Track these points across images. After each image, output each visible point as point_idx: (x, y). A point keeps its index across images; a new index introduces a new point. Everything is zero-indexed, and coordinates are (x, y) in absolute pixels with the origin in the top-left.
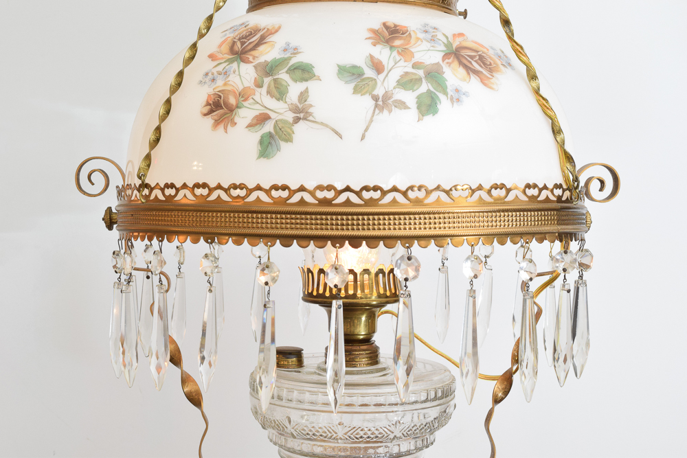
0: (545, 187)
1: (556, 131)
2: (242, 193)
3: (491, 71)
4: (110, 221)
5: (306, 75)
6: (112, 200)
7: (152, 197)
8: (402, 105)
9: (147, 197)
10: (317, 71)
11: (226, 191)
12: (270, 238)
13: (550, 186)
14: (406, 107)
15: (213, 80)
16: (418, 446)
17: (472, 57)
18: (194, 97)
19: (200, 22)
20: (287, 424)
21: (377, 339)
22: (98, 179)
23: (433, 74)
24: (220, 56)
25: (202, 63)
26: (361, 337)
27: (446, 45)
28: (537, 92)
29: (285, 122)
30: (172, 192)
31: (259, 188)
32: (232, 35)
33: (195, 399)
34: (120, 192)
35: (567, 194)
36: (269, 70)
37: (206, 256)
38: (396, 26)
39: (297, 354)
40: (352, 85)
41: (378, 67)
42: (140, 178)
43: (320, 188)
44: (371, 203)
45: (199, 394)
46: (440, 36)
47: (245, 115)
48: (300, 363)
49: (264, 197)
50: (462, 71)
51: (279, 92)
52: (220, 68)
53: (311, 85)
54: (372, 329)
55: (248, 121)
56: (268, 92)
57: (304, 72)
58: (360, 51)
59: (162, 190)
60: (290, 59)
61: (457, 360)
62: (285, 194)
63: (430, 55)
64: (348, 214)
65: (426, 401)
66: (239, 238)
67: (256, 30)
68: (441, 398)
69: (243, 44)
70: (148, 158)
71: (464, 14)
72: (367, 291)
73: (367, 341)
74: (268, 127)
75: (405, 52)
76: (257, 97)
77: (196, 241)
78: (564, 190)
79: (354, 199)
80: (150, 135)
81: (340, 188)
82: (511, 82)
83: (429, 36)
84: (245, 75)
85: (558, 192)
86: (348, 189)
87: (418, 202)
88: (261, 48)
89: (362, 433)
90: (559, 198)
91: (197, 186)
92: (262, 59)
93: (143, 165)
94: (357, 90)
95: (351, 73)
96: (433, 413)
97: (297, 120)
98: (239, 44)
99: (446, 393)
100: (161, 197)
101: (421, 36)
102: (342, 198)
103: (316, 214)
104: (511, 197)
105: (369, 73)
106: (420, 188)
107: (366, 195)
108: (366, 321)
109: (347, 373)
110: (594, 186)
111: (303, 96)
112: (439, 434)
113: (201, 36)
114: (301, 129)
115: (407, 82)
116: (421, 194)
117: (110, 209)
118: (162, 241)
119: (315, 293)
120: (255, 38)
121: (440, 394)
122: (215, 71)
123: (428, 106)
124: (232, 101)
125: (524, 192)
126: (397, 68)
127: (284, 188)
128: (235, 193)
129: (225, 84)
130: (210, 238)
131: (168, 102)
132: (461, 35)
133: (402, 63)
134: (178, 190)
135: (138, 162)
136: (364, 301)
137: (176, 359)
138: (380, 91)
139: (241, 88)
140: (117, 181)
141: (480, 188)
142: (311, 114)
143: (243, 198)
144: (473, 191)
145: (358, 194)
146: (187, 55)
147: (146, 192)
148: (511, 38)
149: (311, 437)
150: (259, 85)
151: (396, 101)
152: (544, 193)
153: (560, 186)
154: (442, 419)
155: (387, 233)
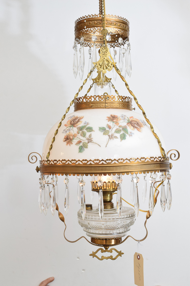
0: (156, 158)
1: (159, 142)
2: (75, 162)
3: (140, 127)
4: (38, 170)
5: (91, 130)
6: (38, 164)
7: (50, 163)
8: (116, 137)
9: (49, 163)
10: (93, 129)
11: (70, 161)
12: (82, 174)
13: (157, 157)
14: (117, 138)
15: (66, 132)
16: (125, 231)
17: (135, 123)
18: (61, 136)
19: (62, 116)
20: (88, 225)
21: (113, 201)
22: (34, 158)
23: (125, 129)
24: (68, 125)
25: (63, 127)
26: (108, 201)
27: (128, 120)
28: (153, 132)
29: (86, 143)
30: (56, 162)
31: (79, 160)
32: (71, 119)
33: (62, 219)
34: (41, 162)
35: (163, 159)
36: (81, 129)
37: (66, 179)
38: (114, 116)
39: (91, 206)
40: (103, 132)
41: (110, 127)
42: (47, 158)
43: (95, 160)
44: (108, 164)
45: (63, 218)
46: (126, 118)
47: (75, 141)
48: (91, 209)
49: (81, 163)
50: (132, 127)
51: (84, 135)
52: (68, 128)
53: (92, 133)
54: (111, 198)
55: (76, 143)
56: (81, 135)
57: (90, 129)
58: (105, 123)
59: (53, 162)
60: (86, 126)
61: (134, 205)
62: (86, 162)
63: (123, 123)
64: (103, 167)
65: (127, 218)
66: (74, 174)
67: (77, 118)
68: (131, 217)
69: (74, 122)
70: (49, 153)
71: (134, 109)
72: (109, 188)
73: (110, 201)
74: (81, 144)
75: (117, 123)
76: (78, 136)
78: (161, 158)
79: (104, 163)
80: (49, 147)
81: (100, 160)
82: (146, 129)
83: (123, 118)
84: (74, 130)
85: (160, 159)
86: (103, 160)
87: (121, 163)
88: (79, 123)
89: (109, 227)
90: (160, 161)
91: (63, 160)
92: (79, 126)
93: (48, 155)
94: (104, 134)
95: (102, 129)
96: (128, 221)
97: (89, 142)
98: (72, 122)
99: (132, 216)
100: (53, 163)
101: (121, 118)
102: (101, 163)
103: (94, 167)
104: (146, 161)
105: (107, 129)
106: (122, 159)
107: (107, 162)
109: (104, 211)
110: (173, 156)
111: (90, 136)
112: (131, 227)
113: (62, 120)
114: (89, 144)
115: (117, 131)
116: (122, 161)
117: (38, 166)
118: (53, 175)
119: (95, 189)
120: (77, 120)
121: (130, 216)
122: (66, 129)
123: (123, 137)
124: (71, 137)
125: (150, 159)
126: (115, 127)
127: (86, 160)
128: (73, 162)
129: (69, 133)
130: (67, 174)
131: (54, 138)
132: (132, 117)
133: (116, 126)
134: (57, 162)
135: (47, 154)
136: (109, 190)
137: (57, 209)
138: (110, 134)
139: (74, 134)
140: (39, 159)
141: (138, 159)
142: (92, 141)
143: (75, 163)
144: (136, 160)
145: (105, 161)
146: (59, 125)
147: (49, 162)
148: (146, 118)
149: (96, 228)
150: (78, 133)
151: (114, 136)
152: (156, 159)
153: (160, 157)
154: (132, 223)
155: (113, 171)
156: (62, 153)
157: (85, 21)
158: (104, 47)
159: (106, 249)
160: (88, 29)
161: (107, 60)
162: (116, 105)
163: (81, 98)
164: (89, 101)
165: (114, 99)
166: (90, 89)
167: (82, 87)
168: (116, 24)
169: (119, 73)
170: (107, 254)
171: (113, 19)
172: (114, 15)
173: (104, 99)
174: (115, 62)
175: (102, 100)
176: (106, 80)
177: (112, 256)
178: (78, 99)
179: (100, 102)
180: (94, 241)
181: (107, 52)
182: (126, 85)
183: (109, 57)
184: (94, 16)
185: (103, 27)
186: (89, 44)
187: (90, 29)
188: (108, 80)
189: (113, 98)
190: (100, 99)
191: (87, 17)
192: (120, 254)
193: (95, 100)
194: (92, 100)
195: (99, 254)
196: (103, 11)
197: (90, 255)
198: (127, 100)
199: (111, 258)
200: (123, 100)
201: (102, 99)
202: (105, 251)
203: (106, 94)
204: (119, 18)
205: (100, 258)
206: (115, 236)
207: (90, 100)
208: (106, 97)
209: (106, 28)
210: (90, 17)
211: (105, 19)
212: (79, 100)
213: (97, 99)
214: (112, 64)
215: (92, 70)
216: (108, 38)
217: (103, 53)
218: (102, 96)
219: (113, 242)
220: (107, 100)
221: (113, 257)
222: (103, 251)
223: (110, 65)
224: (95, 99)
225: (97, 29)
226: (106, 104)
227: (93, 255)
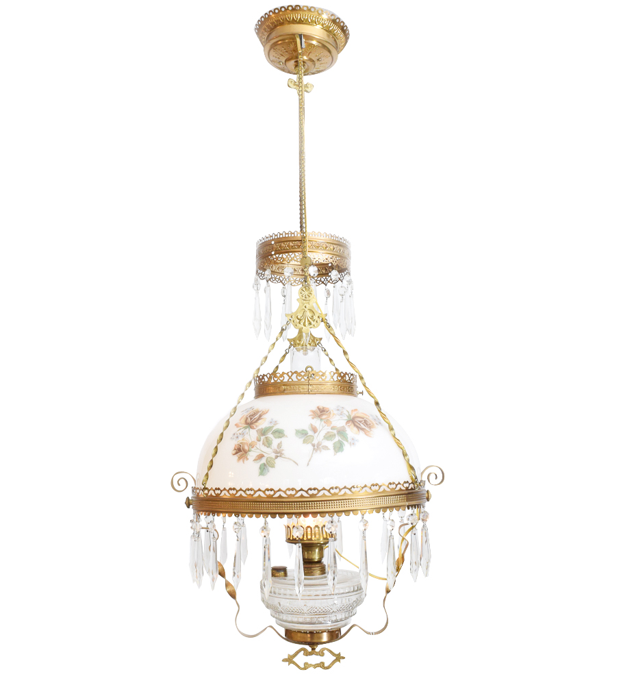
0: (399, 483)
1: (405, 455)
2: (252, 492)
3: (370, 428)
4: (188, 504)
5: (281, 435)
6: (189, 494)
7: (209, 494)
8: (326, 448)
9: (207, 494)
10: (285, 433)
11: (244, 491)
12: (265, 514)
13: (402, 483)
14: (329, 449)
15: (237, 437)
16: (347, 616)
17: (360, 422)
18: (228, 446)
19: (231, 409)
20: (279, 606)
21: (325, 561)
22: (182, 482)
23: (341, 432)
24: (241, 425)
25: (232, 429)
26: (316, 560)
27: (348, 417)
28: (394, 436)
29: (271, 458)
30: (219, 492)
31: (259, 490)
32: (246, 414)
33: (233, 595)
34: (194, 489)
35: (412, 486)
36: (263, 432)
37: (235, 523)
38: (323, 408)
39: (284, 570)
40: (303, 439)
41: (315, 430)
42: (203, 485)
43: (289, 489)
44: (312, 496)
45: (234, 592)
46: (345, 412)
47: (252, 455)
48: (286, 575)
49: (263, 495)
50: (355, 429)
51: (268, 443)
52: (240, 431)
53: (283, 440)
54: (321, 556)
55: (254, 458)
56: (263, 444)
57: (279, 433)
58: (306, 422)
59: (214, 491)
60: (273, 427)
62: (272, 493)
63: (339, 422)
64: (302, 502)
65: (349, 592)
66: (251, 514)
67: (258, 412)
68: (356, 591)
69: (251, 419)
70: (207, 475)
71: (362, 393)
72: (317, 536)
73: (319, 562)
74: (263, 461)
75: (327, 422)
76: (258, 446)
77: (230, 516)
78: (410, 484)
79: (305, 494)
80: (208, 464)
81: (298, 489)
82: (380, 432)
83: (339, 412)
84: (252, 435)
85: (406, 485)
86: (301, 490)
87: (335, 494)
88: (260, 421)
89: (316, 610)
90: (407, 489)
91: (230, 489)
92: (260, 427)
93: (205, 479)
94: (304, 442)
95: (302, 433)
96: (354, 598)
97: (277, 457)
98: (249, 419)
99: (359, 588)
100: (214, 494)
101: (336, 412)
102: (299, 494)
103: (287, 502)
104: (381, 490)
105: (310, 433)
106: (336, 488)
107: (310, 492)
108: (318, 551)
109: (305, 579)
110: (432, 477)
111: (279, 445)
112: (359, 609)
113: (231, 416)
114: (278, 461)
115: (329, 437)
116: (337, 491)
117: (188, 498)
118: (214, 516)
119: (291, 538)
120: (257, 416)
121: (356, 589)
122: (238, 432)
123: (339, 448)
124: (246, 448)
125: (388, 487)
126: (324, 430)
127: (272, 490)
128: (248, 492)
129: (243, 440)
130: (237, 514)
131: (216, 447)
132: (356, 410)
133: (326, 427)
134: (221, 491)
135: (203, 477)
136: (316, 542)
137: (222, 574)
138: (315, 442)
139: (250, 442)
140: (191, 484)
141: (365, 486)
142: (283, 454)
143: (252, 495)
144: (363, 488)
145: (307, 492)
146: (225, 425)
147: (206, 491)
148: (380, 411)
149: (292, 613)
150: (259, 441)
151: (323, 446)
152: (399, 486)
153: (408, 482)
154: (359, 602)
155: (321, 510)
156: (230, 473)
157: (273, 243)
158: (305, 287)
159: (313, 649)
160: (277, 255)
161: (311, 310)
162: (329, 387)
163: (266, 376)
164: (279, 381)
165: (323, 378)
166: (284, 356)
167: (266, 358)
168: (326, 247)
169: (332, 332)
170: (314, 659)
171: (322, 239)
172: (322, 233)
173: (306, 378)
174: (324, 313)
175: (303, 380)
176: (313, 341)
177: (323, 663)
178: (261, 377)
179: (299, 384)
180: (290, 635)
181: (310, 295)
182: (345, 353)
183: (314, 305)
184: (288, 234)
185: (303, 252)
186: (281, 279)
187: (281, 256)
188: (316, 342)
189: (322, 375)
190: (299, 378)
191: (277, 235)
192: (339, 658)
193: (290, 380)
194: (286, 380)
195: (301, 659)
196: (304, 225)
197: (284, 660)
198: (347, 378)
199: (322, 665)
200: (340, 378)
201: (303, 377)
202: (310, 654)
203: (309, 369)
204: (331, 236)
205: (302, 666)
206: (329, 625)
207: (282, 379)
208: (309, 373)
209: (309, 255)
210: (281, 236)
211: (307, 239)
212: (263, 378)
213: (294, 377)
214: (319, 317)
215: (284, 328)
216: (313, 271)
217: (304, 298)
218: (302, 371)
219: (325, 637)
220: (311, 378)
221: (326, 665)
222: (307, 654)
223: (316, 318)
224: (290, 378)
225: (293, 256)
226: (310, 387)
227: (290, 660)
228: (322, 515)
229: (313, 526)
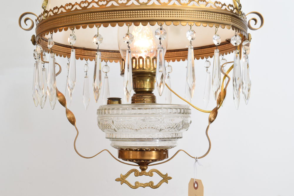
0: (225, 5)
7: (49, 16)
11: (79, 5)
16: (173, 137)
20: (112, 124)
21: (155, 92)
26: (147, 90)
30: (57, 10)
33: (72, 121)
37: (71, 36)
39: (119, 100)
42: (43, 8)
45: (74, 118)
48: (120, 103)
49: (96, 5)
54: (152, 86)
59: (53, 11)
64: (133, 10)
66: (85, 25)
72: (148, 66)
73: (150, 92)
77: (66, 30)
78: (234, 9)
85: (231, 8)
87: (165, 4)
90: (232, 11)
93: (45, 3)
100: (52, 14)
107: (141, 1)
108: (149, 81)
116: (166, 1)
117: (34, 35)
118: (52, 34)
125: (215, 5)
127: (104, 0)
128: (83, 5)
130: (72, 27)
134: (59, 9)
136: (147, 71)
137: (64, 103)
143: (87, 7)
144: (191, 1)
147: (46, 14)
152: (224, 7)
153: (232, 6)
154: (185, 125)
155: (151, 18)
159: (143, 170)
170: (144, 179)
177: (152, 183)
192: (166, 178)
195: (132, 179)
197: (117, 180)
199: (151, 185)
202: (141, 174)
205: (134, 185)
206: (158, 144)
219: (154, 155)
221: (155, 184)
222: (137, 174)
227: (122, 180)
228: (152, 23)
229: (144, 58)
